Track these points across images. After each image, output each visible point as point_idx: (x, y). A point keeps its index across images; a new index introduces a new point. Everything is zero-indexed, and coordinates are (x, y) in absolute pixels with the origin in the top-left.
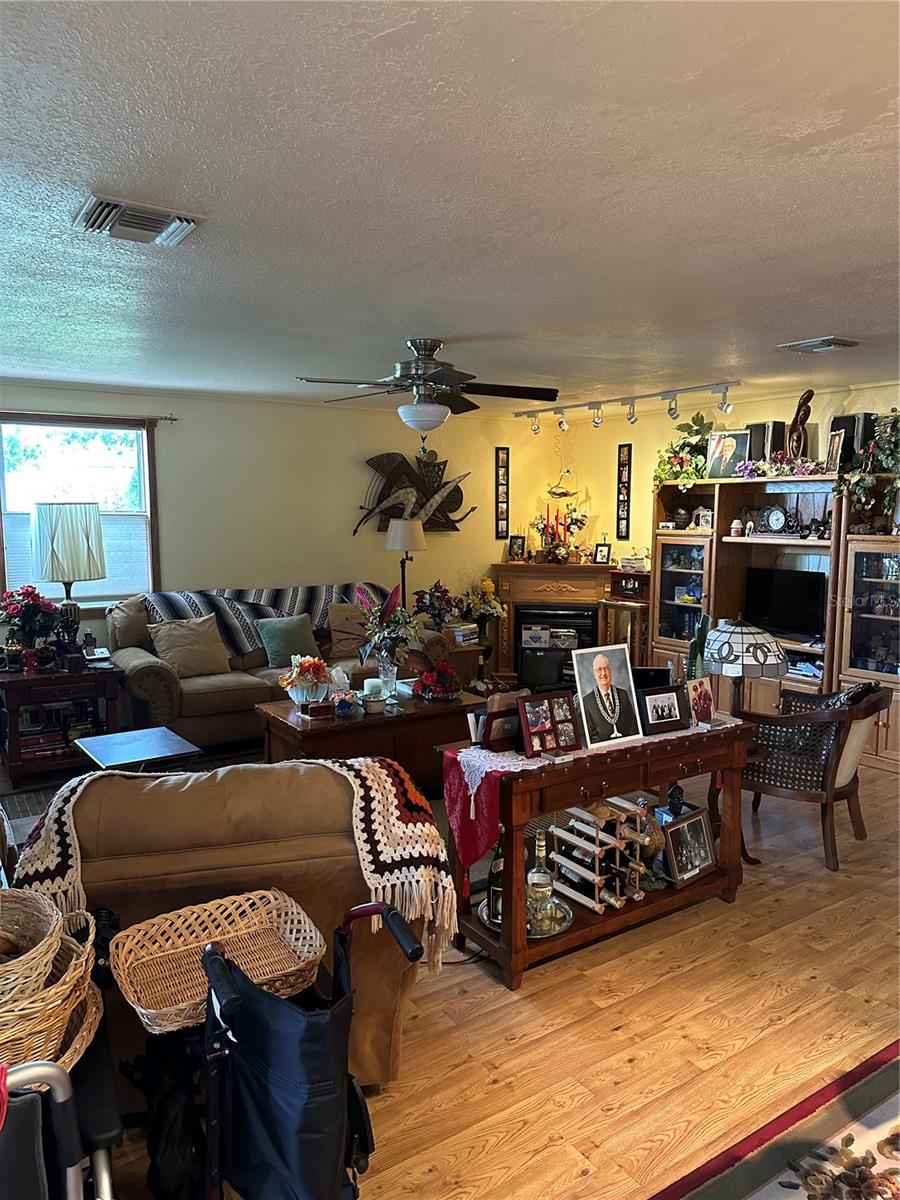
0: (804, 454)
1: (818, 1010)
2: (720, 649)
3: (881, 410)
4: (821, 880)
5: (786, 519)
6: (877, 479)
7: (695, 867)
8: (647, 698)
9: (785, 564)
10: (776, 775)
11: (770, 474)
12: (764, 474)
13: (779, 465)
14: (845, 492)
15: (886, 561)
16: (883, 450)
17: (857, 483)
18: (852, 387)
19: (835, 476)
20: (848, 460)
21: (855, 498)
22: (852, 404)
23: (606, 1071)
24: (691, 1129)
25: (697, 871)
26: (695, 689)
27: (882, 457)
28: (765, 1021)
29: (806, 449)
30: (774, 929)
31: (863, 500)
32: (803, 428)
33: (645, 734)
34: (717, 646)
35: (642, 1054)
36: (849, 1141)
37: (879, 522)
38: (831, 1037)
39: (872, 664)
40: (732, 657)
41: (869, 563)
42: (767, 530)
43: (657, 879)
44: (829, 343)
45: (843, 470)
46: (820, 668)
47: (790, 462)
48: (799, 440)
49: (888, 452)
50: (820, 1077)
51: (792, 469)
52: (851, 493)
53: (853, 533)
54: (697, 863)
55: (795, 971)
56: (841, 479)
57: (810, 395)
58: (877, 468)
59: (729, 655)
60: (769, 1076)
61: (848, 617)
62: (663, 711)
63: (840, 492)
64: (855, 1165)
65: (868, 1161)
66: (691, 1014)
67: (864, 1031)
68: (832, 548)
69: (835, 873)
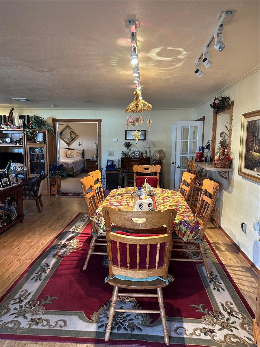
0: (13, 124)
1: (48, 231)
2: (13, 168)
3: (30, 115)
4: (38, 215)
5: (11, 140)
6: (33, 130)
7: (14, 217)
8: (2, 179)
9: (10, 151)
10: (25, 196)
11: (5, 128)
12: (3, 128)
13: (7, 126)
14: (25, 133)
15: (36, 149)
16: (33, 124)
17: (28, 131)
18: (22, 108)
19: (22, 129)
20: (25, 126)
21: (28, 135)
22: (23, 112)
23: (14, 251)
24: (35, 252)
25: (15, 217)
26: (11, 177)
27: (33, 126)
28: (40, 236)
29: (13, 122)
30: (34, 224)
31: (30, 135)
32: (12, 117)
33: (3, 188)
34: (12, 167)
35: (20, 247)
36: (61, 243)
37: (33, 141)
38: (52, 233)
39: (35, 173)
40: (17, 169)
41: (32, 150)
42: (6, 143)
43: (7, 221)
44: (24, 100)
45: (24, 128)
46: (23, 175)
47: (10, 126)
48: (11, 120)
49: (34, 125)
50: (52, 238)
51: (11, 127)
52: (27, 134)
53: (28, 143)
54: (15, 216)
55: (41, 228)
56: (24, 130)
57: (13, 109)
58: (32, 128)
59: (16, 169)
60: (44, 241)
61: (29, 162)
62: (5, 182)
63: (24, 133)
64: (63, 244)
65: (65, 243)
66: (25, 239)
67: (57, 231)
68: (24, 147)
69: (41, 213)
